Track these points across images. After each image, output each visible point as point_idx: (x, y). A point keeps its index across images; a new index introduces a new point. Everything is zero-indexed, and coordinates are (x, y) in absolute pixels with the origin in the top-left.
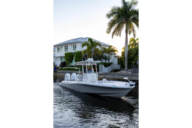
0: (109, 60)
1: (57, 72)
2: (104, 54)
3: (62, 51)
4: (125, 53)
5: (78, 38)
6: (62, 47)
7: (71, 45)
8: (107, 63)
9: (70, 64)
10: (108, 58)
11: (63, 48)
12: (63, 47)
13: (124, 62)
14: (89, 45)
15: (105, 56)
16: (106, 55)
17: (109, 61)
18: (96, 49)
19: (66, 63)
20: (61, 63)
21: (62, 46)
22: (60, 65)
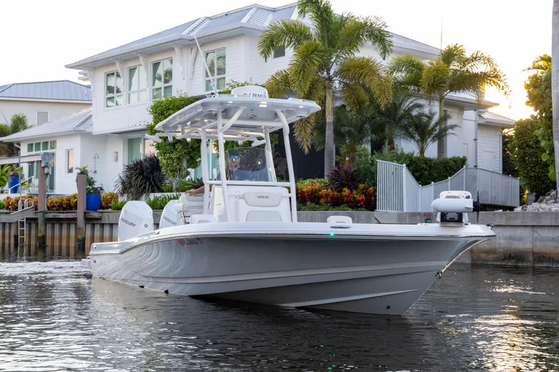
0: (441, 137)
1: (102, 225)
2: (408, 104)
3: (134, 97)
4: (549, 87)
5: (237, 12)
6: (132, 71)
7: (188, 57)
8: (427, 161)
9: (188, 173)
10: (433, 129)
11: (143, 76)
12: (142, 69)
13: (543, 143)
14: (308, 37)
15: (414, 113)
16: (420, 106)
17: (441, 148)
18: (354, 67)
19: (159, 169)
20: (129, 168)
21: (131, 64)
22: (123, 183)
